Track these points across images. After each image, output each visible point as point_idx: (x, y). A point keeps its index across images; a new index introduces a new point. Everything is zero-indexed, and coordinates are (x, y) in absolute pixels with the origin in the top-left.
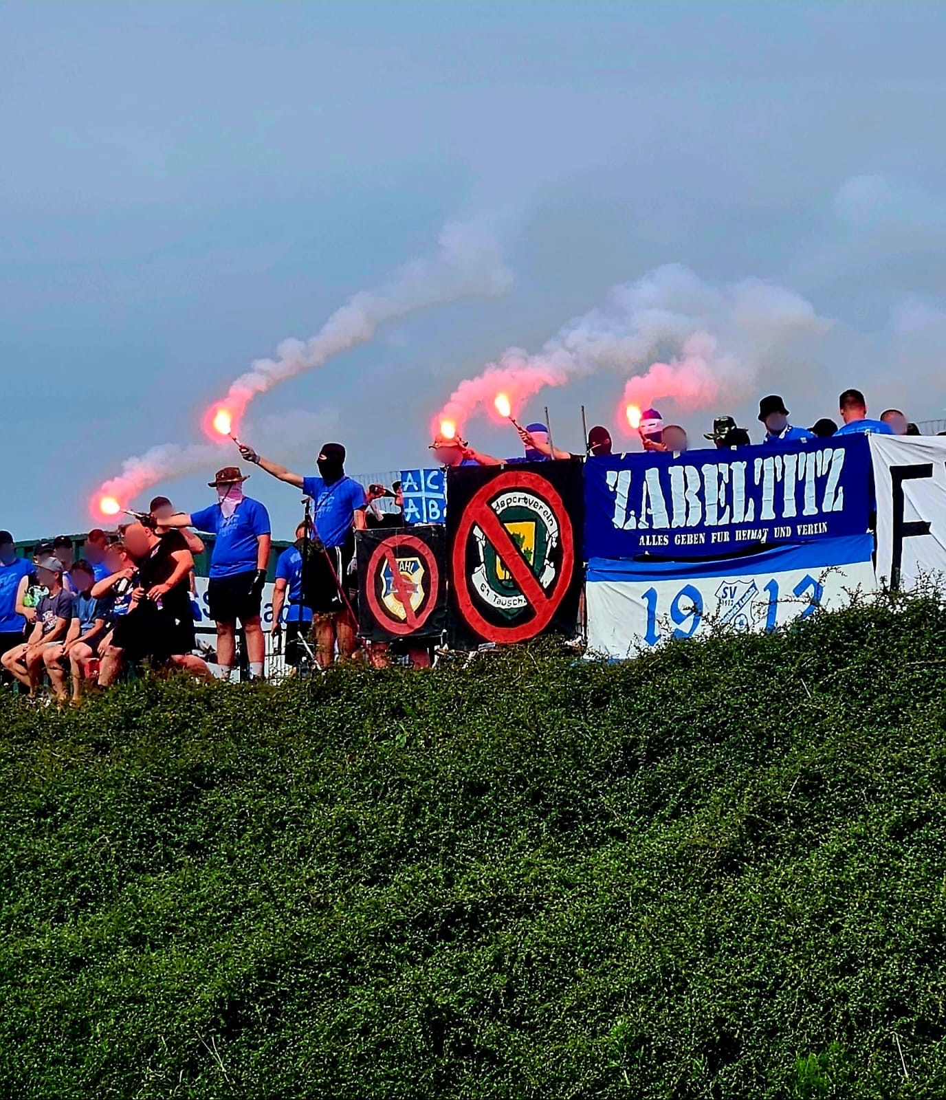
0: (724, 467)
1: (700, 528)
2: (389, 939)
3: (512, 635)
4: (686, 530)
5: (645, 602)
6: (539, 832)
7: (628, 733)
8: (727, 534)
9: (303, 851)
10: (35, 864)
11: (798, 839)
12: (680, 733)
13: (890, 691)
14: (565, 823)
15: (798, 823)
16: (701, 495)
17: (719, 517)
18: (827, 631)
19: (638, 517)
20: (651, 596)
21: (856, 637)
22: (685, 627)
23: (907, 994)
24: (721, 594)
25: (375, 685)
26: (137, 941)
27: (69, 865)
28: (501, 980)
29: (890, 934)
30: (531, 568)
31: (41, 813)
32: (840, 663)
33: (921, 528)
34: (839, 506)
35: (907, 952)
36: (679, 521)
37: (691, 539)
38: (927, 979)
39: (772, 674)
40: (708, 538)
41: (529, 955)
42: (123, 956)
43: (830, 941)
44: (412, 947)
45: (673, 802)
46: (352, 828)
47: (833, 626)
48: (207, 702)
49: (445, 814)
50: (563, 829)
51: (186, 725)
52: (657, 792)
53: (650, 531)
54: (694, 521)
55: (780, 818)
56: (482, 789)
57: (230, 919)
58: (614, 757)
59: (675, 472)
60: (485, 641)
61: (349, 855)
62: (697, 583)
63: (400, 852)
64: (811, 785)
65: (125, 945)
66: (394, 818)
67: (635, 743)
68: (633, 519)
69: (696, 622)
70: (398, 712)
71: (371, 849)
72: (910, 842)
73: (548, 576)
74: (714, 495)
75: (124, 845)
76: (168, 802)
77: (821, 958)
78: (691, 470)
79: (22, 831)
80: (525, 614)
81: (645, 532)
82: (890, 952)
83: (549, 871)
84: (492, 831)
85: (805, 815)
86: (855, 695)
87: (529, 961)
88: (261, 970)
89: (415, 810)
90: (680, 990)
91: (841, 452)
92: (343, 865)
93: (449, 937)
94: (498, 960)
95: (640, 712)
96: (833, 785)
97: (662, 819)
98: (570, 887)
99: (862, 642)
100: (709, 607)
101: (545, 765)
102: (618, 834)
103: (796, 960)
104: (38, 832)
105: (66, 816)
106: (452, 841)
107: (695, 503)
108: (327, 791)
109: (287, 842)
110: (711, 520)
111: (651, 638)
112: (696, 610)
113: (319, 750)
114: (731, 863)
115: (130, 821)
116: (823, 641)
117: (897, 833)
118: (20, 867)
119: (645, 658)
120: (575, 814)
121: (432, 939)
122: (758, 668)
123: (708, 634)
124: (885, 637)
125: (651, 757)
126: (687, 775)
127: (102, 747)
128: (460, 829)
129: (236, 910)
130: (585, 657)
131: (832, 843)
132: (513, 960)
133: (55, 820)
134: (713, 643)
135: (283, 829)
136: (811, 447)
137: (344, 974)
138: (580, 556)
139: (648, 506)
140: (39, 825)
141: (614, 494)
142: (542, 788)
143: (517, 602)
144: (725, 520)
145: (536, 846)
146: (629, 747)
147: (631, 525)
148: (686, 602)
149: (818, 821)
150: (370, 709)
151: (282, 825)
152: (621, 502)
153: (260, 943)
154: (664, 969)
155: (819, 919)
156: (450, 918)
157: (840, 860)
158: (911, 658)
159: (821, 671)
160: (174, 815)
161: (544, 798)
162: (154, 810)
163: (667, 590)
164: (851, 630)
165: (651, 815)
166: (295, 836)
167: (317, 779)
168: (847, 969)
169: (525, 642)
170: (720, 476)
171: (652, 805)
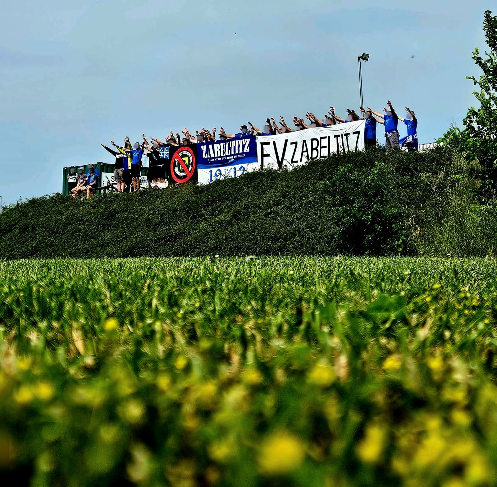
0: (224, 143)
1: (220, 157)
2: (157, 242)
3: (182, 181)
4: (217, 157)
5: (210, 173)
6: (188, 219)
7: (207, 198)
8: (225, 158)
9: (138, 225)
10: (79, 231)
11: (244, 218)
12: (218, 198)
13: (262, 188)
14: (194, 218)
15: (244, 214)
16: (220, 150)
17: (224, 154)
18: (249, 176)
19: (208, 155)
20: (211, 171)
21: (255, 177)
22: (218, 178)
23: (270, 248)
24: (225, 170)
25: (153, 192)
26: (102, 246)
27: (86, 231)
28: (181, 249)
29: (265, 236)
30: (187, 167)
31: (80, 220)
32: (251, 183)
33: (268, 155)
34: (248, 151)
35: (269, 239)
36: (216, 156)
37: (218, 159)
38: (274, 245)
39: (237, 185)
40: (222, 159)
41: (187, 243)
42: (99, 248)
43: (252, 238)
44: (162, 244)
45: (217, 212)
46: (149, 220)
47: (250, 175)
48: (117, 197)
49: (169, 217)
50: (194, 219)
51: (112, 202)
52: (213, 211)
53: (210, 158)
54: (219, 155)
55: (240, 214)
56: (177, 210)
57: (122, 240)
58: (204, 204)
59: (215, 145)
60: (177, 183)
61: (148, 226)
62: (220, 168)
63: (159, 224)
64: (247, 207)
65: (99, 246)
66: (158, 218)
67: (209, 201)
68: (207, 156)
69: (220, 176)
70: (158, 197)
71: (153, 224)
72: (269, 218)
73: (190, 169)
74: (222, 150)
75: (99, 227)
76: (109, 217)
77: (250, 241)
78: (218, 145)
79: (76, 225)
80: (185, 176)
81: (209, 158)
82: (265, 239)
83: (191, 227)
84: (179, 219)
85: (245, 214)
86: (255, 189)
87: (187, 244)
88: (129, 249)
89: (162, 215)
90: (220, 249)
91: (249, 140)
92: (147, 228)
93: (170, 241)
94: (181, 245)
95: (209, 194)
96: (251, 207)
97: (215, 216)
98: (196, 230)
99: (256, 179)
100: (223, 173)
101: (190, 205)
102: (206, 219)
103: (245, 242)
104: (79, 225)
105: (86, 221)
106: (170, 222)
107: (219, 151)
108: (143, 213)
109: (135, 224)
110: (222, 155)
111: (211, 180)
112: (221, 174)
113: (141, 205)
114: (230, 224)
115: (100, 221)
116: (248, 178)
117: (266, 215)
118: (76, 232)
119: (210, 184)
120: (196, 216)
121: (166, 242)
122: (234, 184)
123: (224, 178)
124: (261, 177)
125: (212, 204)
126: (220, 206)
127: (94, 207)
128: (172, 219)
129: (124, 238)
130: (198, 184)
131: (252, 218)
132: (184, 244)
133: (83, 222)
134: (224, 180)
135: (134, 222)
136: (242, 138)
137: (147, 250)
138: (196, 164)
139: (210, 153)
140: (80, 223)
141: (203, 150)
142: (189, 210)
143: (183, 174)
144: (225, 155)
145: (188, 222)
146: (207, 202)
147: (206, 157)
148: (218, 172)
149: (248, 214)
150: (152, 196)
151: (133, 221)
152: (204, 152)
153: (129, 243)
154: (216, 245)
155: (250, 233)
156: (170, 237)
157: (254, 222)
158: (267, 181)
159: (248, 184)
160: (110, 220)
161: (189, 212)
162: (105, 219)
163: (214, 170)
164: (254, 176)
165: (212, 216)
166: (136, 223)
167: (141, 211)
168: (256, 243)
169: (185, 182)
170: (224, 145)
171: (212, 214)
